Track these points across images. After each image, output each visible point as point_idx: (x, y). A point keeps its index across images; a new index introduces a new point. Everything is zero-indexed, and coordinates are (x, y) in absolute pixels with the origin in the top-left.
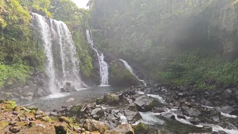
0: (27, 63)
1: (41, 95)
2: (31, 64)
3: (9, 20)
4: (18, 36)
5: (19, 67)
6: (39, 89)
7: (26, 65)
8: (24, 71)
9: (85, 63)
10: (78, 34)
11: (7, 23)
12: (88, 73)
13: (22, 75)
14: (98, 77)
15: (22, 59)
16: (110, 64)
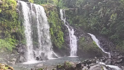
0: (14, 37)
1: (22, 61)
2: (17, 38)
3: (3, 7)
4: (9, 18)
5: (9, 40)
6: (21, 57)
7: (14, 39)
8: (12, 43)
9: (58, 37)
10: (53, 13)
11: (2, 10)
12: (60, 45)
13: (10, 46)
14: (68, 49)
15: (10, 34)
16: (79, 38)
